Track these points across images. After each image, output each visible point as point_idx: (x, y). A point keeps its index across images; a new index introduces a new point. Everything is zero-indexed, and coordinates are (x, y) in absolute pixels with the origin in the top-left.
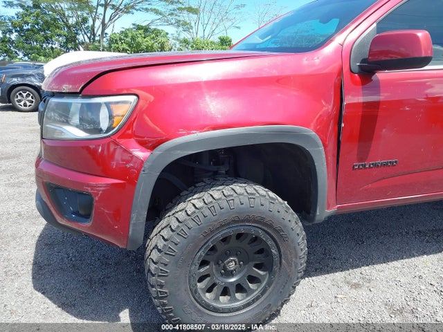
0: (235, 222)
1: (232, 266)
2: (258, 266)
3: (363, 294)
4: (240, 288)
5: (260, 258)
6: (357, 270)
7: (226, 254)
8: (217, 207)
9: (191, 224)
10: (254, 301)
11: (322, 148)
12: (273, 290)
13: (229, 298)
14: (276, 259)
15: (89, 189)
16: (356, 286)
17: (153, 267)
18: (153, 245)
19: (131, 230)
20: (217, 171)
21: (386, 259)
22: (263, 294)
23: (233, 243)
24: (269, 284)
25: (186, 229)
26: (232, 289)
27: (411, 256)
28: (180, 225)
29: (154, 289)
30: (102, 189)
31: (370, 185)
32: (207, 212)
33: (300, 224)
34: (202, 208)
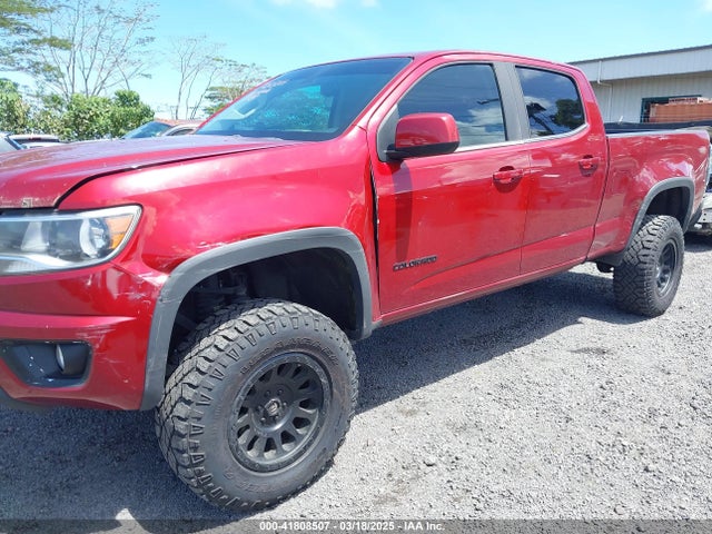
0: (278, 349)
1: (274, 410)
2: (305, 404)
3: (421, 419)
4: (286, 437)
5: (306, 394)
6: (409, 396)
7: (265, 396)
8: (256, 335)
9: (226, 360)
10: (305, 449)
11: (362, 250)
12: (326, 430)
13: (274, 451)
14: (327, 390)
15: (85, 335)
16: (412, 413)
17: (181, 426)
18: (177, 396)
19: (147, 381)
20: (234, 294)
21: (436, 378)
22: (314, 437)
23: (275, 378)
24: (321, 423)
25: (221, 369)
26: (278, 439)
27: (461, 368)
28: (212, 364)
29: (185, 455)
30: (105, 332)
31: (413, 288)
32: (245, 343)
33: (348, 342)
34: (236, 339)
